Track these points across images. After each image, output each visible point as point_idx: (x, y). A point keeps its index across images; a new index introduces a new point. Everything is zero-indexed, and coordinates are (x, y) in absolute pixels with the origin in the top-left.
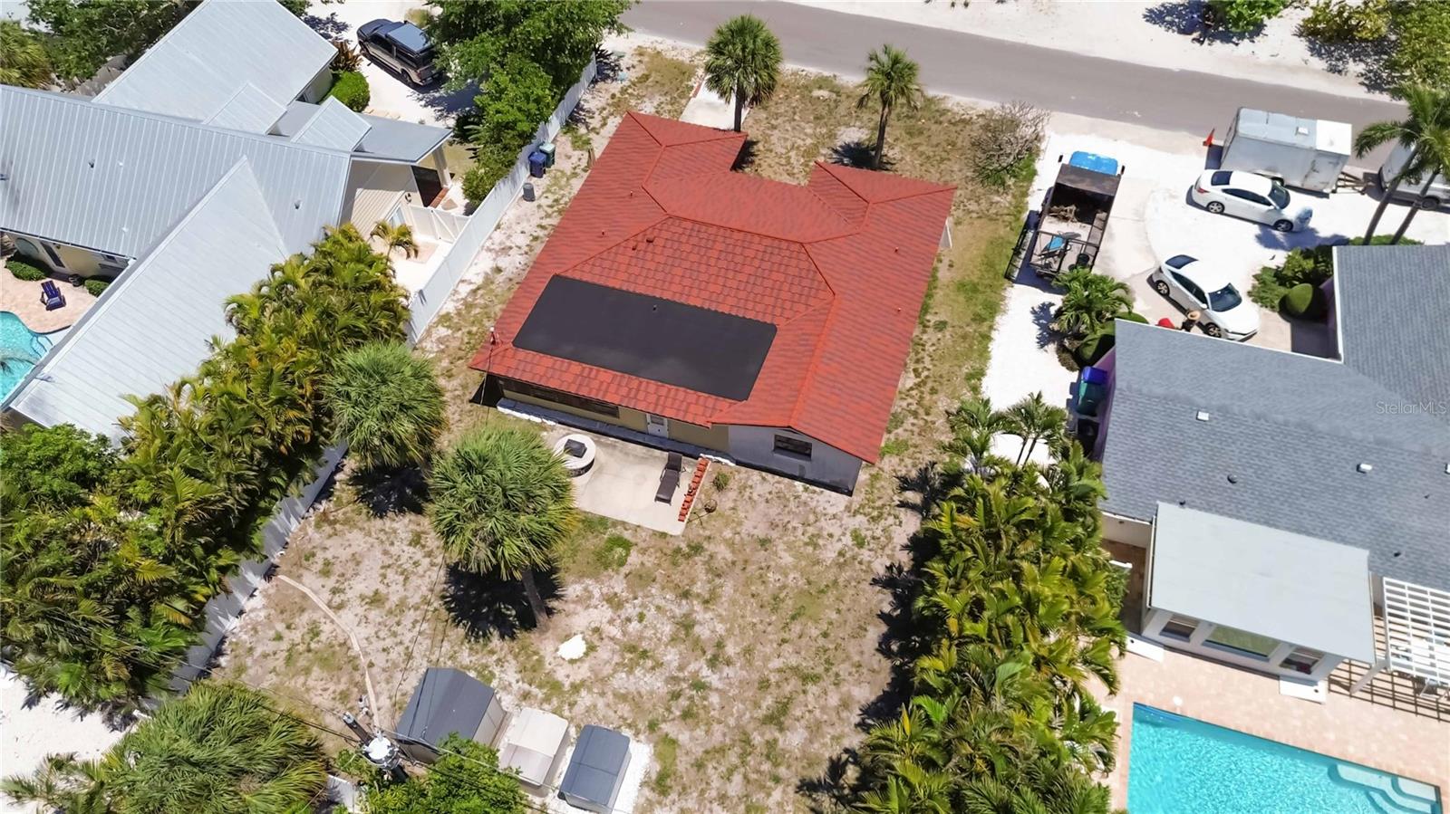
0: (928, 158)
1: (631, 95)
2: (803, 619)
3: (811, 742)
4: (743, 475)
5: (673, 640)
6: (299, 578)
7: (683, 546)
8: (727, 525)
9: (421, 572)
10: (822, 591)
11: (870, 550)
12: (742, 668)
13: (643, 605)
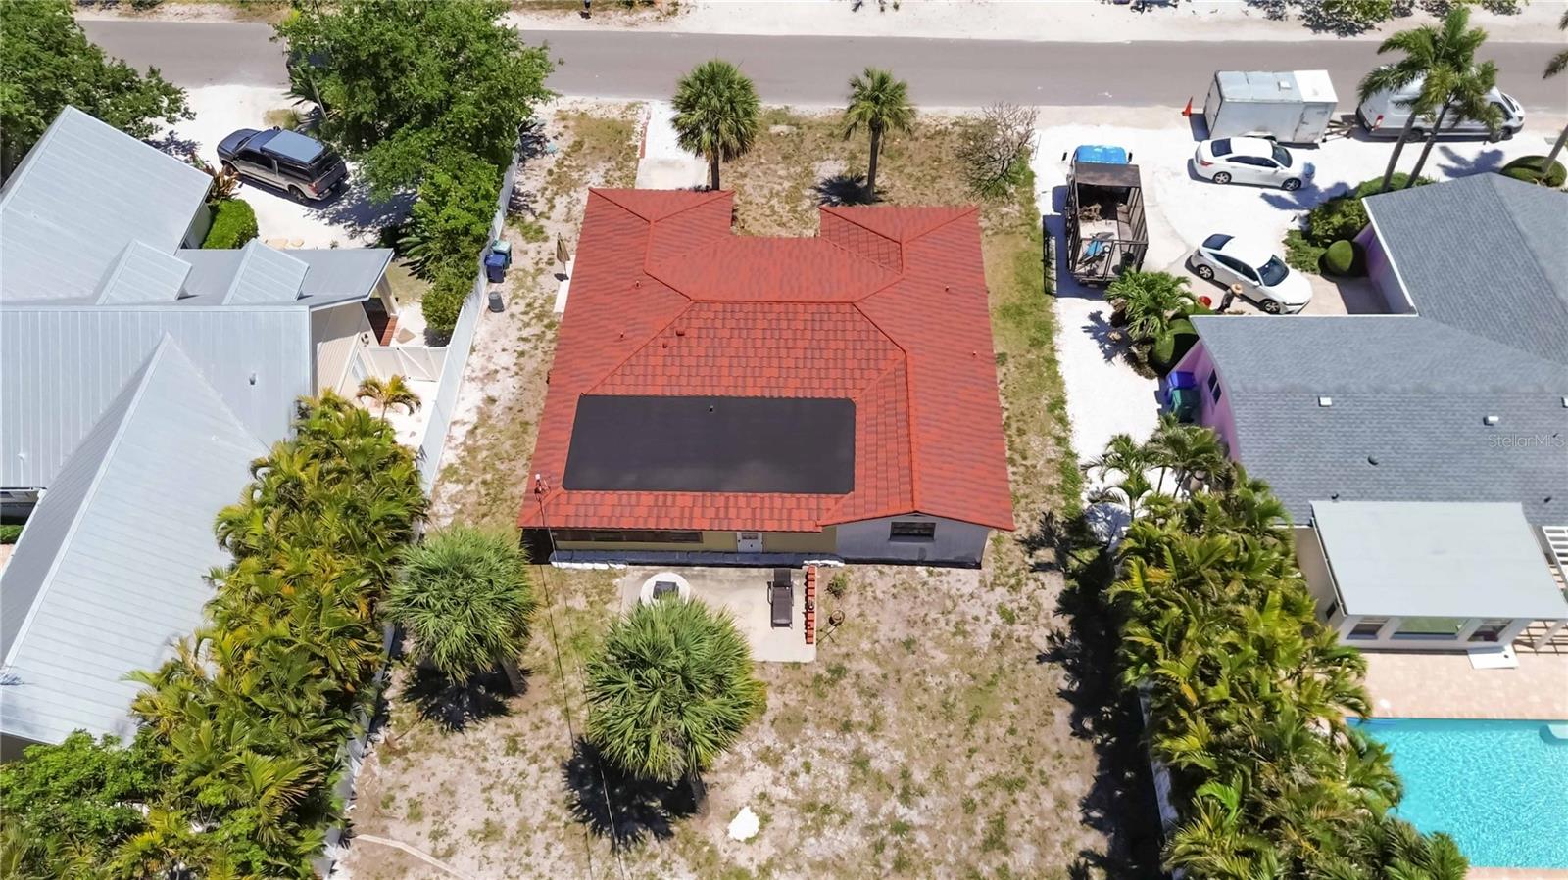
0: (919, 179)
1: (570, 167)
2: (982, 721)
3: (1043, 856)
4: (857, 574)
5: (852, 783)
6: (384, 831)
7: (822, 671)
8: (861, 636)
9: (533, 784)
10: (990, 684)
11: (1023, 624)
12: (938, 794)
13: (803, 753)
